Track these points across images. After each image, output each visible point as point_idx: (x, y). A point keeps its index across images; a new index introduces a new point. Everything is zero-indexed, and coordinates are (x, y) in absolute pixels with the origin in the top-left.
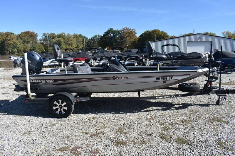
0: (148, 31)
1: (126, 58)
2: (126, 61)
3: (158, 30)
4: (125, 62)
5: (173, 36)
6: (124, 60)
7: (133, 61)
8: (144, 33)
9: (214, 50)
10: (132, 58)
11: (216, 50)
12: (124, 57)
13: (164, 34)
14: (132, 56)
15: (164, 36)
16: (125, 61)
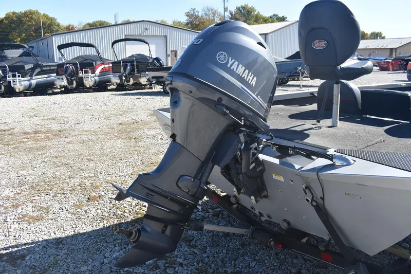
0: (14, 13)
1: (33, 69)
2: (34, 77)
3: (37, 12)
4: (31, 79)
5: (69, 26)
6: (29, 75)
7: (46, 76)
8: (4, 16)
9: (172, 51)
10: (44, 69)
11: (173, 51)
12: (27, 67)
13: (51, 20)
14: (44, 64)
15: (50, 25)
16: (31, 76)
